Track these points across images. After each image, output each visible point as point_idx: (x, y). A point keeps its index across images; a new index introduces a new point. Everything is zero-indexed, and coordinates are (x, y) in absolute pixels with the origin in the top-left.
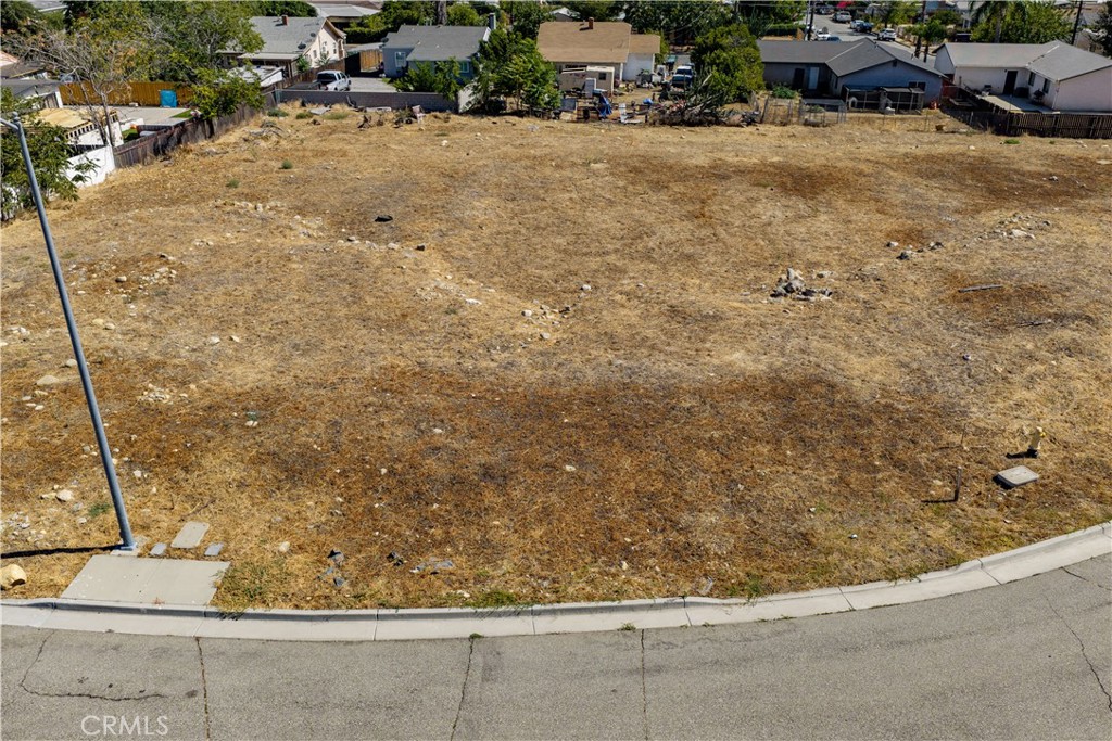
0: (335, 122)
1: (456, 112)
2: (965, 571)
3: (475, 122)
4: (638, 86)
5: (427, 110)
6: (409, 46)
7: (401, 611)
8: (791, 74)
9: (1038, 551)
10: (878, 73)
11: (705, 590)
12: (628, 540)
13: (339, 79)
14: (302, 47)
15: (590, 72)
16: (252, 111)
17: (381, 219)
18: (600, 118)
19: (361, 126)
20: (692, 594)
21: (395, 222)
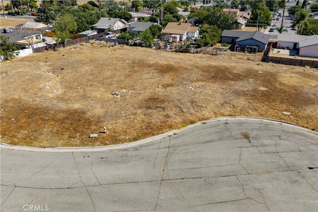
0: (97, 45)
1: (127, 45)
3: (131, 48)
5: (119, 44)
6: (135, 27)
8: (230, 40)
10: (247, 41)
11: (7, 142)
12: (7, 133)
13: (111, 34)
14: (110, 26)
15: (172, 36)
16: (80, 41)
17: (62, 69)
18: (163, 49)
19: (101, 47)
20: (4, 143)
21: (63, 70)
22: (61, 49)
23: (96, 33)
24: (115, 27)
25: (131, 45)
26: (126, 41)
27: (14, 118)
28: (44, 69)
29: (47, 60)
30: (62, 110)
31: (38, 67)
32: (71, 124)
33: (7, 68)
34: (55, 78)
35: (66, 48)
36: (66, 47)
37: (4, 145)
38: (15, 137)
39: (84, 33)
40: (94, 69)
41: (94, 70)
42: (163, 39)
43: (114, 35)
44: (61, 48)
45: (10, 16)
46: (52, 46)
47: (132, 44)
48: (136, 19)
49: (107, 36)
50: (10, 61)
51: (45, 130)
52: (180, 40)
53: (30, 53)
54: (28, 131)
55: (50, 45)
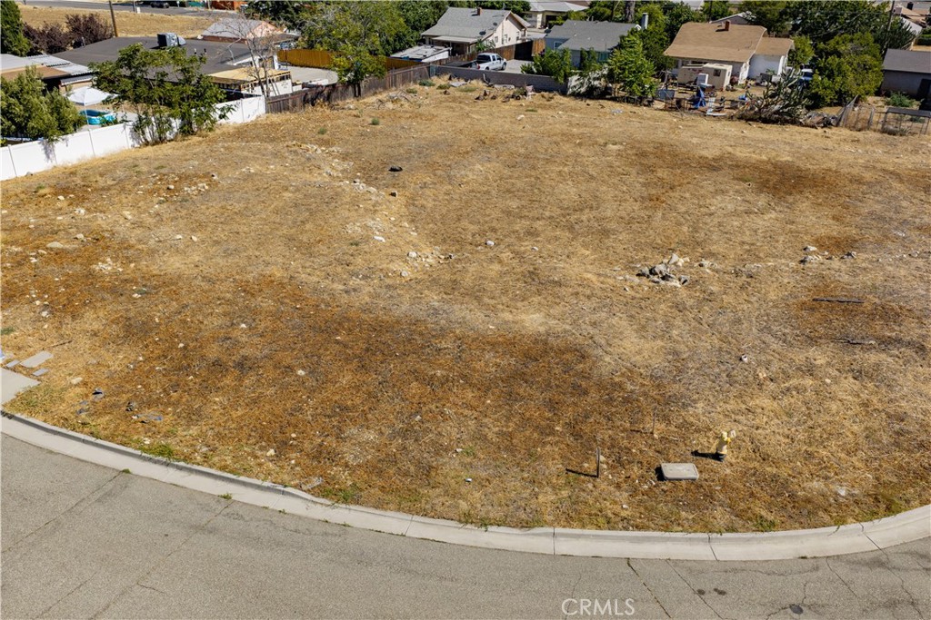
0: (462, 94)
1: (564, 93)
2: (533, 534)
3: (581, 104)
4: (757, 84)
5: (537, 90)
6: (566, 37)
7: (99, 441)
8: (917, 83)
9: (623, 539)
11: (308, 486)
12: (294, 435)
13: (494, 60)
14: (483, 33)
15: (707, 68)
16: (405, 79)
17: (393, 170)
18: (690, 109)
19: (478, 98)
20: (295, 487)
21: (400, 173)
22: (351, 103)
23: (444, 55)
24: (497, 37)
25: (577, 95)
26: (561, 81)
27: (303, 368)
28: (333, 168)
29: (325, 137)
30: (484, 337)
31: (309, 159)
32: (553, 405)
33: (205, 160)
34: (388, 204)
35: (365, 100)
36: (364, 98)
37: (298, 501)
38: (333, 457)
39: (410, 53)
40: (506, 172)
41: (511, 177)
42: (674, 78)
43: (503, 62)
44: (348, 101)
45: (149, 8)
46: (322, 92)
47: (583, 90)
48: (540, 17)
49: (482, 65)
50: (201, 139)
51: (450, 430)
52: (733, 82)
53: (257, 114)
54: (381, 433)
55: (317, 86)
